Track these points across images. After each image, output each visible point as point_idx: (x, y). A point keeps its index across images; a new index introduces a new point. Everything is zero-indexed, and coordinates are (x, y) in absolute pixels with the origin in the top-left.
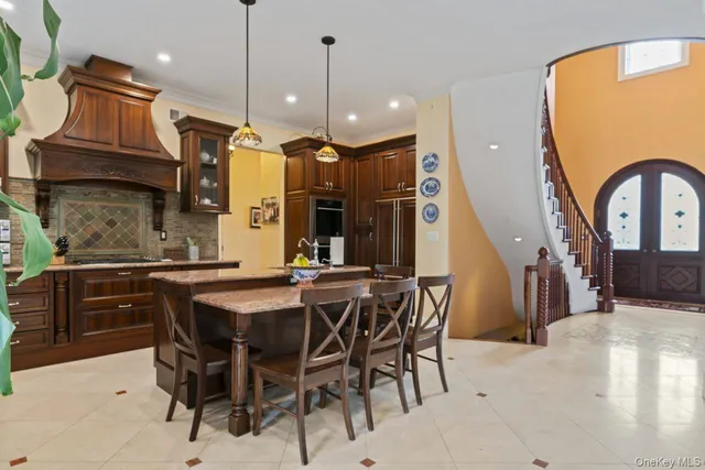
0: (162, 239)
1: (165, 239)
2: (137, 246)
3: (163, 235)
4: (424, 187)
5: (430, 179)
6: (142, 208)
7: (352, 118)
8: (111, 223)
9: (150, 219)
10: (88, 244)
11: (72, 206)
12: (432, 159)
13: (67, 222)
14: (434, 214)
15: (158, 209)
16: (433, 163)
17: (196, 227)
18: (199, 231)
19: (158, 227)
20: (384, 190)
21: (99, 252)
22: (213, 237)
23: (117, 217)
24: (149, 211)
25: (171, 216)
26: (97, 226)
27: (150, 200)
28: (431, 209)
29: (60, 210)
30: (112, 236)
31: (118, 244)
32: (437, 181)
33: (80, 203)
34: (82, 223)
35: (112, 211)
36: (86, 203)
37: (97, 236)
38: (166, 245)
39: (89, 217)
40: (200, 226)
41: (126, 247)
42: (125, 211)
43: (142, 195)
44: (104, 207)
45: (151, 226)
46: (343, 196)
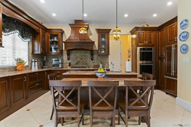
0: (93, 62)
1: (94, 63)
2: (87, 64)
3: (93, 61)
4: (181, 37)
5: (183, 32)
6: (88, 55)
7: (155, 15)
8: (82, 59)
9: (90, 57)
10: (77, 64)
11: (74, 55)
12: (185, 23)
13: (73, 59)
14: (186, 49)
15: (92, 55)
16: (185, 24)
17: (102, 59)
18: (103, 60)
19: (92, 59)
20: (170, 41)
21: (79, 66)
22: (107, 62)
23: (83, 57)
24: (90, 55)
25: (95, 56)
26: (79, 59)
27: (90, 53)
28: (184, 47)
29: (72, 56)
30: (82, 62)
31: (83, 64)
32: (187, 32)
33: (75, 54)
34: (76, 59)
35: (82, 56)
36: (77, 54)
37: (79, 62)
38: (94, 64)
39: (77, 57)
40: (103, 59)
41: (85, 64)
42: (85, 56)
43: (88, 52)
44: (80, 55)
45: (90, 59)
46: (153, 46)
